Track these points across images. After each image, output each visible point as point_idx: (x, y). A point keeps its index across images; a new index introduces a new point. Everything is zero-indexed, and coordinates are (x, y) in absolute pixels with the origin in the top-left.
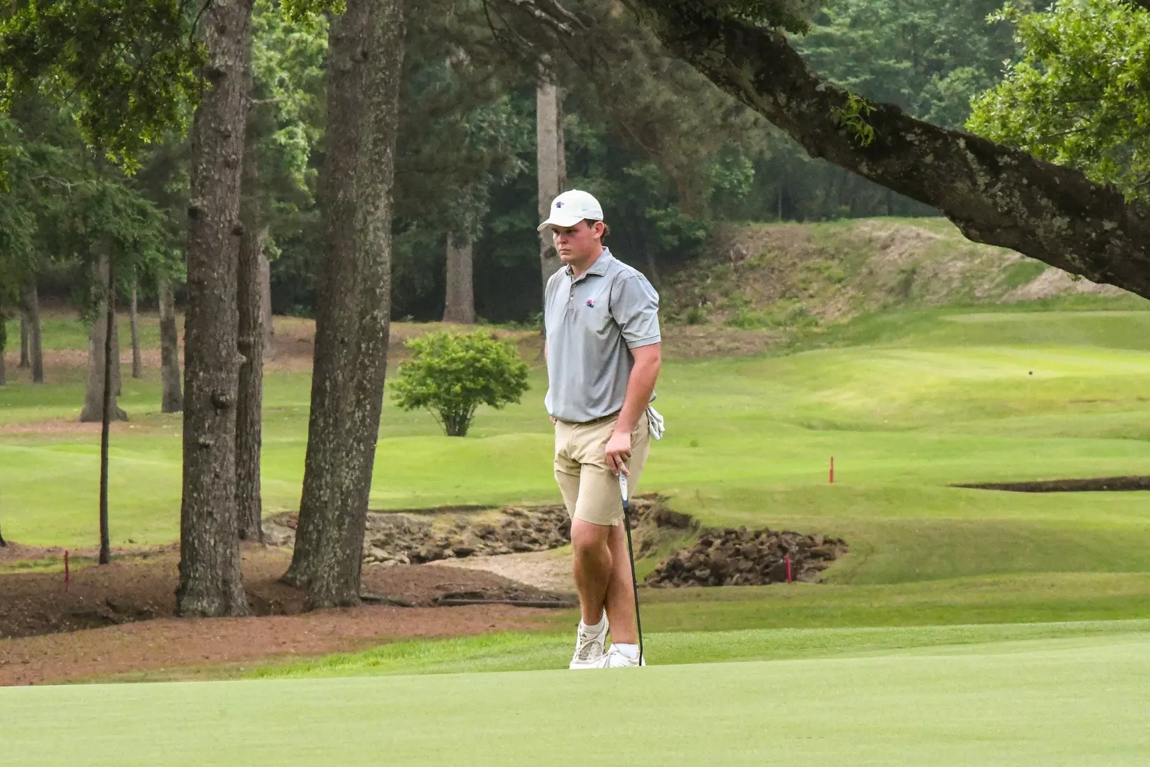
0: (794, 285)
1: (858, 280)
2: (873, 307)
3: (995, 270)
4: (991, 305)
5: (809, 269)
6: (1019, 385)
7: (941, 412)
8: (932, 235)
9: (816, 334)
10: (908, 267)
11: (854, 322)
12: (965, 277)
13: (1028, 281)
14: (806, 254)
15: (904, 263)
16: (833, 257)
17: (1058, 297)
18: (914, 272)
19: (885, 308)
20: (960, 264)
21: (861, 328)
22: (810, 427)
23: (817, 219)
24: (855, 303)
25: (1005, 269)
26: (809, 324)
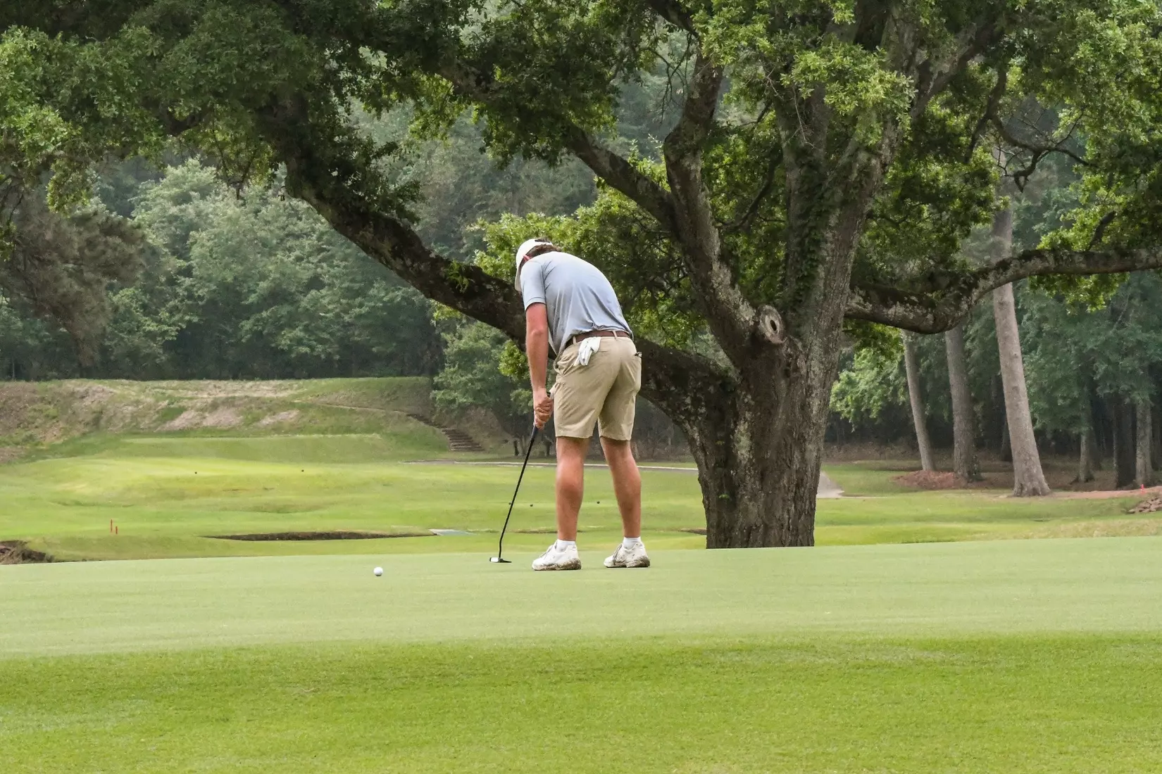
0: (26, 420)
1: (66, 417)
2: (76, 434)
3: (152, 412)
4: (149, 433)
5: (35, 410)
6: (190, 480)
7: (144, 496)
8: (111, 390)
9: (42, 450)
10: (99, 410)
11: (65, 443)
12: (134, 417)
13: (173, 419)
14: (32, 401)
15: (95, 407)
16: (50, 403)
17: (192, 429)
18: (101, 412)
19: (84, 434)
20: (130, 408)
21: (69, 448)
22: (65, 504)
23: (38, 379)
24: (66, 432)
25: (158, 412)
26: (37, 445)
